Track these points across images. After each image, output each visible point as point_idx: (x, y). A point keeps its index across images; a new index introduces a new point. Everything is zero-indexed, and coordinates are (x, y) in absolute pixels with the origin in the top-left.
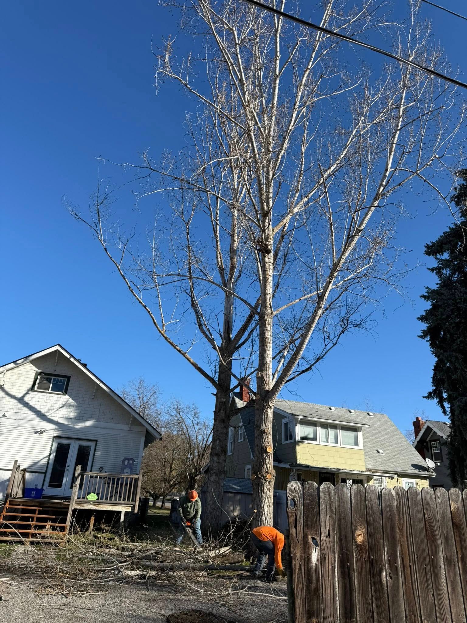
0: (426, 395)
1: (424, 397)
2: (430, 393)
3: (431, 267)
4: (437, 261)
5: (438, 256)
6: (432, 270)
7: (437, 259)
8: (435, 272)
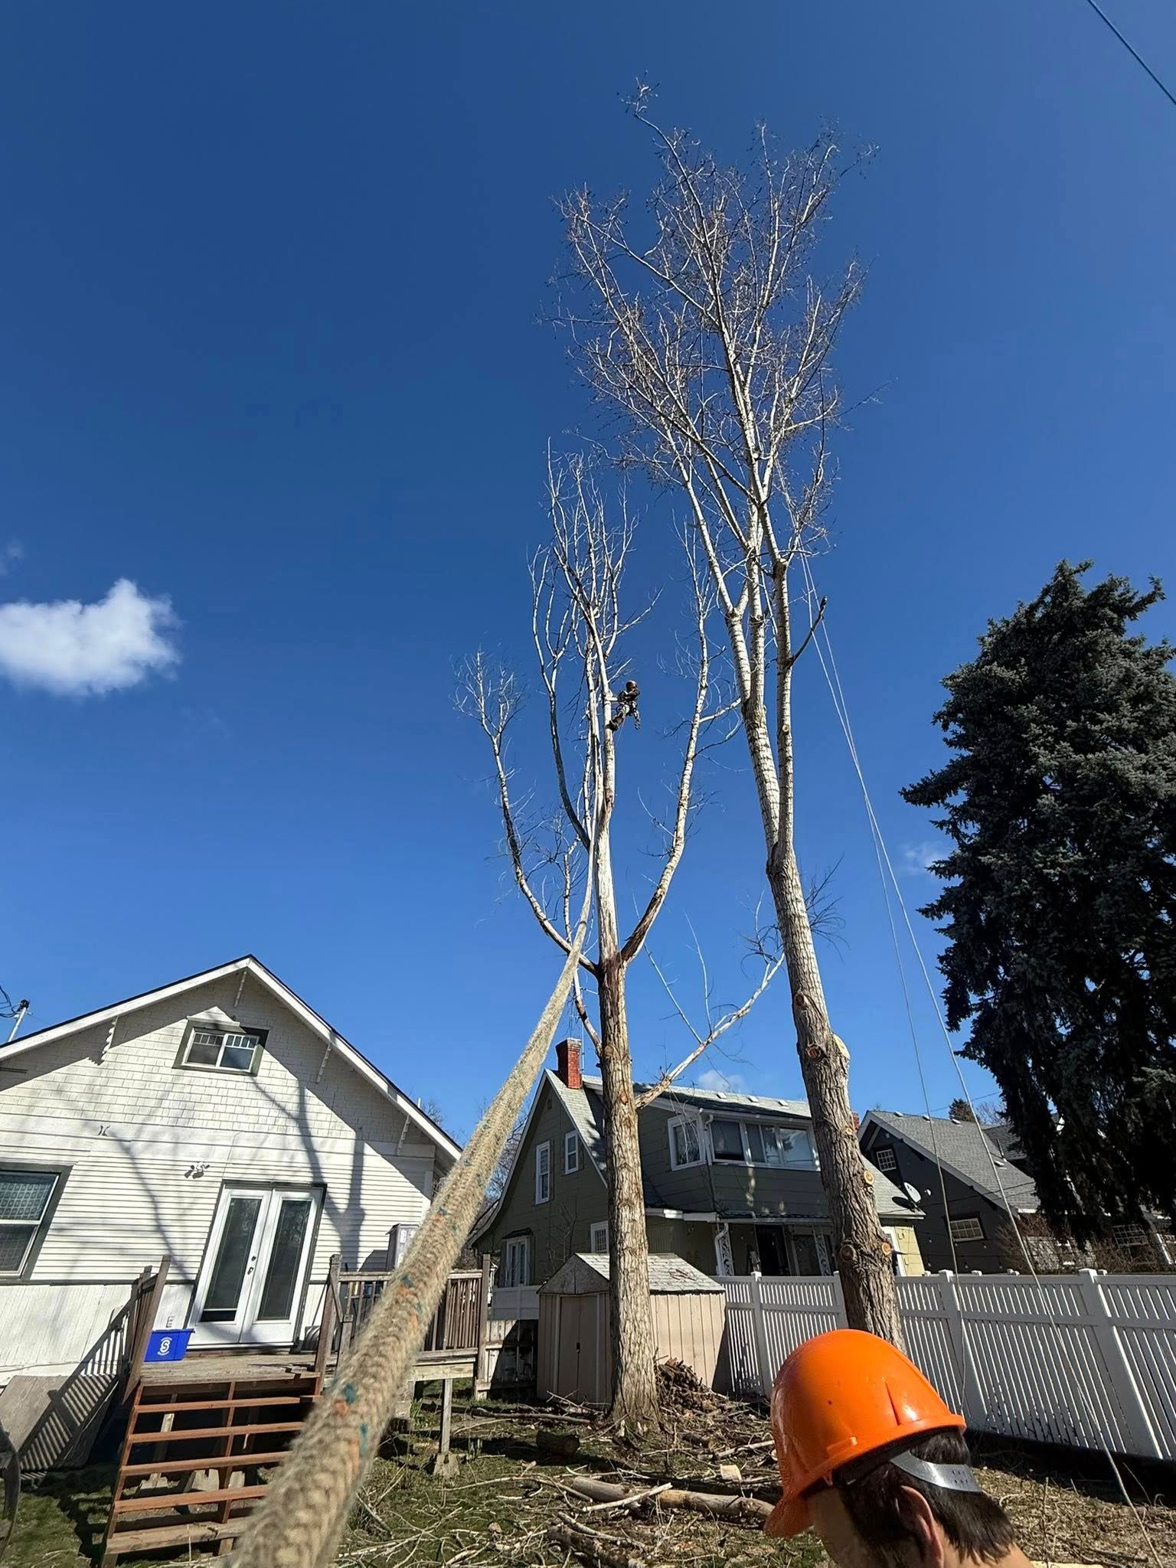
0: (962, 1048)
1: (956, 1053)
2: (968, 1045)
3: (940, 820)
4: (948, 810)
5: (948, 800)
6: (941, 824)
7: (947, 806)
8: (945, 828)
